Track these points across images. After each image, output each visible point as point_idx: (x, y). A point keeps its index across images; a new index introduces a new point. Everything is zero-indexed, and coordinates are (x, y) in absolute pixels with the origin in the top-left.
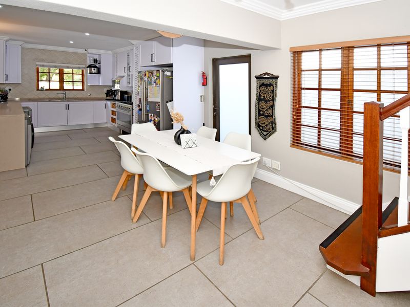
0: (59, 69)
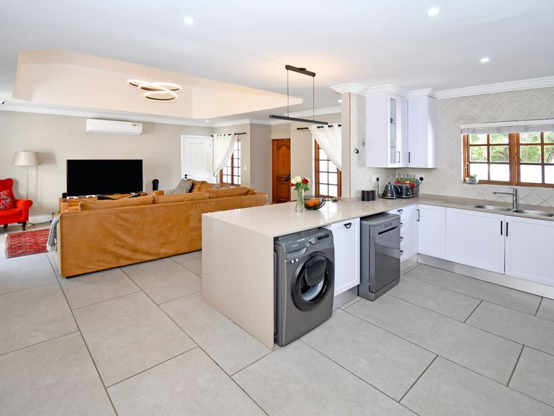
0: (510, 136)
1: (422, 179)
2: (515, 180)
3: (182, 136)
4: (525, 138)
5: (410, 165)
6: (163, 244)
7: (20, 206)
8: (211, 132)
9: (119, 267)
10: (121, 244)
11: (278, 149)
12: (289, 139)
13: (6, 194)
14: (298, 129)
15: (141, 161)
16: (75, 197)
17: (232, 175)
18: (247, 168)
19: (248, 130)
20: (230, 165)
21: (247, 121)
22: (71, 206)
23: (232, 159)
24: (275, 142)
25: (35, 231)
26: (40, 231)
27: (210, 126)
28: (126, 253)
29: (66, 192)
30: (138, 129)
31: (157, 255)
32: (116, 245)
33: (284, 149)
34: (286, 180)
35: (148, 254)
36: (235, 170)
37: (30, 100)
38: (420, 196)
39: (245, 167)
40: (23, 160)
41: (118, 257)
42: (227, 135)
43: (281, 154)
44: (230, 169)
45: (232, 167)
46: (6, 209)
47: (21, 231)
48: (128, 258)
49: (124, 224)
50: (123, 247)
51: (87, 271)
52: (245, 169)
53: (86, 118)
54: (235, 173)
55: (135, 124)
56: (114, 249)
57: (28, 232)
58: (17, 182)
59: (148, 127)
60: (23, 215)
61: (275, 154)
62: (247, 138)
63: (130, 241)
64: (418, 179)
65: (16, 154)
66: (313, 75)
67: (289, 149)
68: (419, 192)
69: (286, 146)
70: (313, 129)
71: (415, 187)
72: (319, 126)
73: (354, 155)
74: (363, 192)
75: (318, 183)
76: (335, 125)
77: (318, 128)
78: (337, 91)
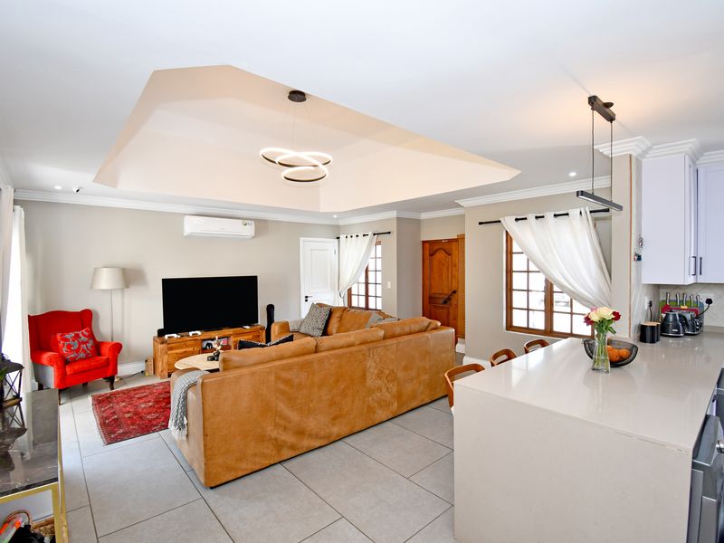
1: (709, 301)
3: (301, 239)
5: (701, 279)
6: (335, 419)
7: (106, 351)
8: (337, 232)
9: (279, 463)
10: (282, 422)
11: (431, 255)
12: (464, 235)
13: (87, 334)
14: (480, 223)
15: (255, 278)
16: (175, 335)
17: (367, 296)
18: (392, 285)
19: (393, 228)
20: (362, 279)
21: (393, 214)
22: (171, 349)
23: (367, 271)
24: (427, 245)
25: (129, 391)
26: (134, 389)
27: (336, 224)
28: (289, 438)
29: (162, 327)
30: (249, 230)
31: (329, 437)
32: (277, 425)
33: (440, 255)
34: (445, 302)
35: (317, 437)
36: (371, 288)
37: (115, 187)
38: (705, 329)
39: (389, 283)
40: (106, 280)
41: (279, 446)
42: (361, 236)
43: (435, 263)
44: (362, 287)
45: (367, 284)
46: (87, 358)
47: (108, 391)
48: (293, 447)
49: (287, 389)
50: (285, 428)
51: (240, 474)
52: (389, 287)
53: (185, 214)
54: (371, 292)
55: (246, 221)
56: (274, 434)
57: (118, 393)
58: (97, 315)
59: (262, 226)
60: (111, 367)
61: (427, 262)
62: (393, 239)
63: (294, 416)
64: (704, 301)
65: (96, 270)
66: (611, 118)
67: (450, 255)
68: (705, 324)
69: (444, 250)
70: (509, 223)
71: (699, 316)
72: (519, 217)
73: (633, 263)
74: (643, 328)
75: (510, 308)
76: (549, 216)
77: (517, 220)
78: (605, 153)
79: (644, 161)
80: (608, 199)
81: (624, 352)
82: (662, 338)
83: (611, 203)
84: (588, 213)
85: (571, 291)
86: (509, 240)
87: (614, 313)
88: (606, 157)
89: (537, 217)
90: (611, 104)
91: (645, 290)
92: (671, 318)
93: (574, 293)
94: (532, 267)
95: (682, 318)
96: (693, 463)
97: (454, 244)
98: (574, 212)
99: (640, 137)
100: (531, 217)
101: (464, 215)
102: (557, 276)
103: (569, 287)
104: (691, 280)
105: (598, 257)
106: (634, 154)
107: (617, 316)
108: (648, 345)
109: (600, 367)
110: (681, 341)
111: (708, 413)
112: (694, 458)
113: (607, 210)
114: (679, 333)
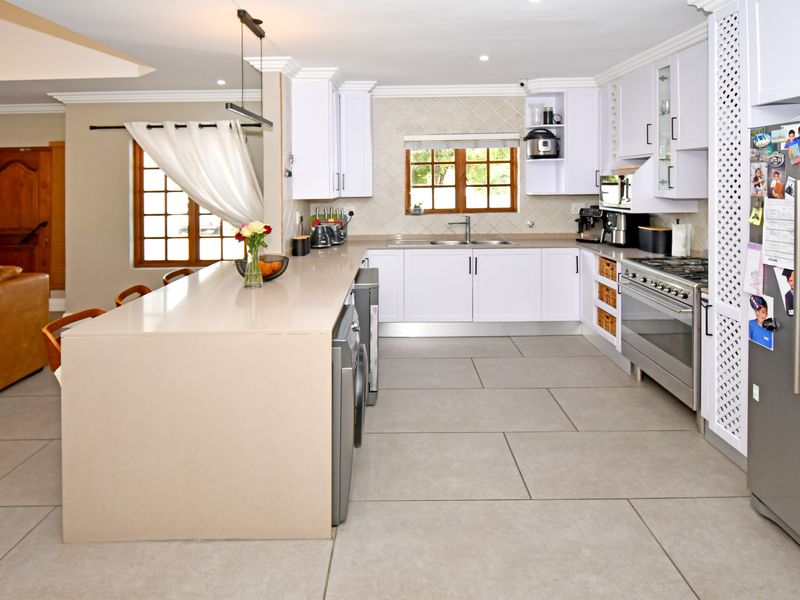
0: (456, 152)
1: (351, 214)
2: (461, 206)
4: (472, 154)
5: (344, 194)
12: (63, 143)
14: (92, 128)
33: (16, 170)
34: (26, 241)
66: (261, 35)
67: (35, 170)
68: (348, 234)
69: (24, 164)
70: (138, 130)
71: (343, 227)
72: (152, 124)
73: (285, 179)
74: (294, 242)
75: (139, 238)
76: (193, 125)
77: (149, 127)
78: (256, 67)
79: (293, 80)
80: (259, 114)
81: (276, 265)
82: (312, 251)
83: (261, 118)
84: (239, 126)
85: (221, 212)
86: (138, 151)
87: (266, 227)
88: (257, 70)
89: (177, 126)
90: (261, 22)
91: (296, 205)
92: (320, 232)
93: (224, 214)
94: (172, 185)
95: (330, 229)
96: (333, 342)
97: (43, 155)
98: (223, 125)
99: (289, 58)
100: (170, 125)
101: (63, 116)
102: (203, 194)
103: (219, 207)
104: (334, 195)
105: (251, 175)
106: (284, 73)
107: (268, 230)
108: (300, 258)
109: (253, 283)
110: (329, 251)
111: (346, 303)
112: (333, 338)
113: (259, 125)
114: (326, 244)
